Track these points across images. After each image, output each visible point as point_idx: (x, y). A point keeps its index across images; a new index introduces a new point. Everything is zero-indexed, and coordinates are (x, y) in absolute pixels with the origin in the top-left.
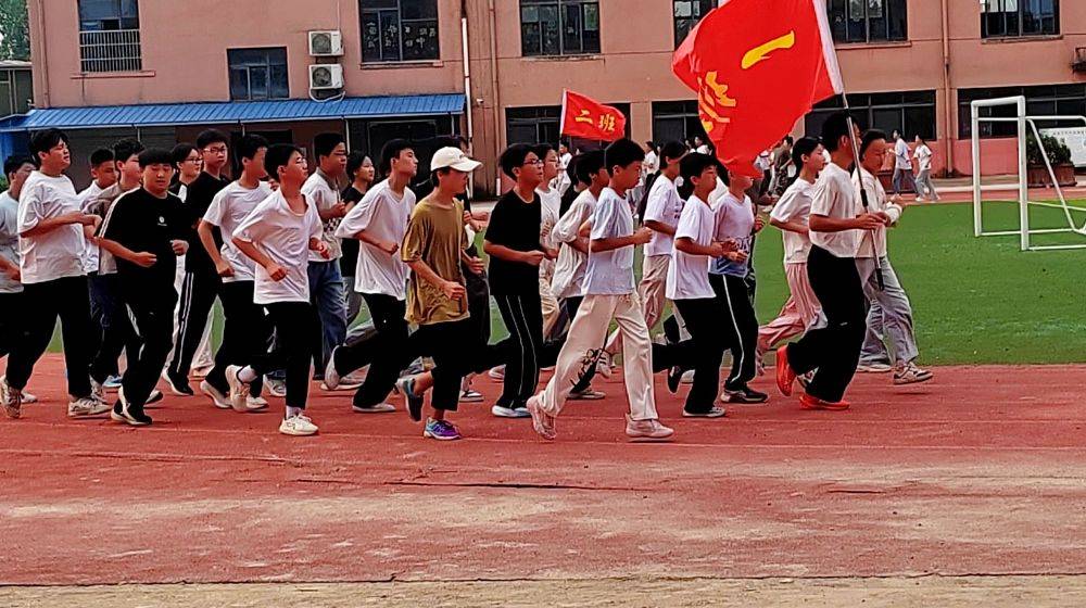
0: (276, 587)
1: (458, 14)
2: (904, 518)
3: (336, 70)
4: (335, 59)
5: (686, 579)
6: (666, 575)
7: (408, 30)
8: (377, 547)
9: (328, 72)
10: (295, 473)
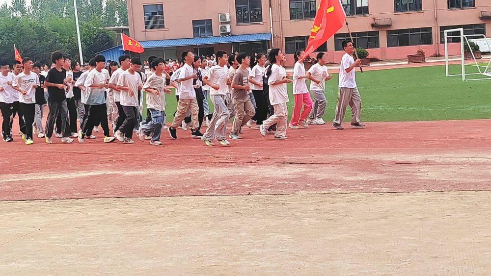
0: (211, 197)
1: (268, 6)
2: (422, 172)
3: (228, 26)
4: (228, 23)
5: (347, 193)
6: (340, 192)
7: (252, 12)
8: (244, 183)
9: (225, 27)
10: (216, 160)
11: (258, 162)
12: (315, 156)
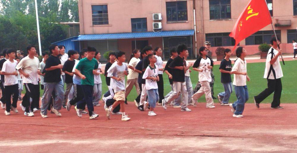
1: (192, 8)
3: (160, 24)
4: (160, 21)
7: (179, 13)
10: (149, 133)
11: (182, 135)
12: (229, 131)
